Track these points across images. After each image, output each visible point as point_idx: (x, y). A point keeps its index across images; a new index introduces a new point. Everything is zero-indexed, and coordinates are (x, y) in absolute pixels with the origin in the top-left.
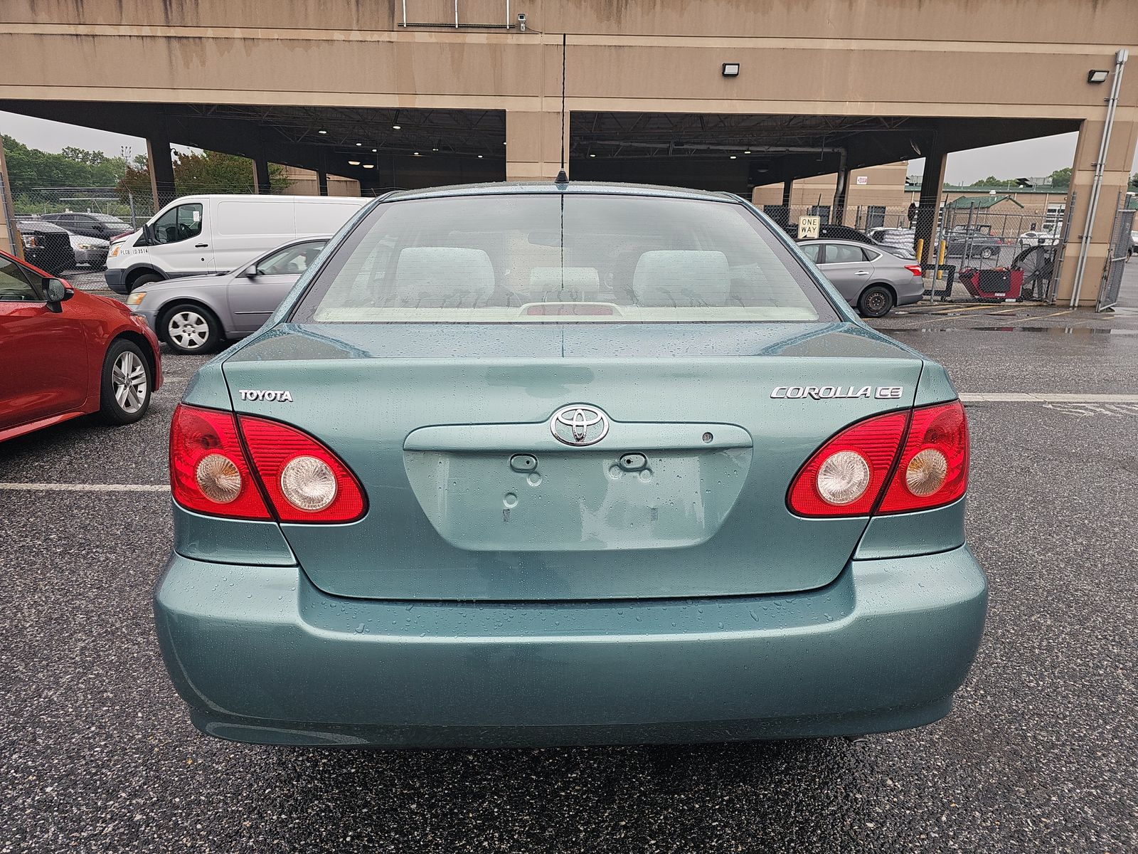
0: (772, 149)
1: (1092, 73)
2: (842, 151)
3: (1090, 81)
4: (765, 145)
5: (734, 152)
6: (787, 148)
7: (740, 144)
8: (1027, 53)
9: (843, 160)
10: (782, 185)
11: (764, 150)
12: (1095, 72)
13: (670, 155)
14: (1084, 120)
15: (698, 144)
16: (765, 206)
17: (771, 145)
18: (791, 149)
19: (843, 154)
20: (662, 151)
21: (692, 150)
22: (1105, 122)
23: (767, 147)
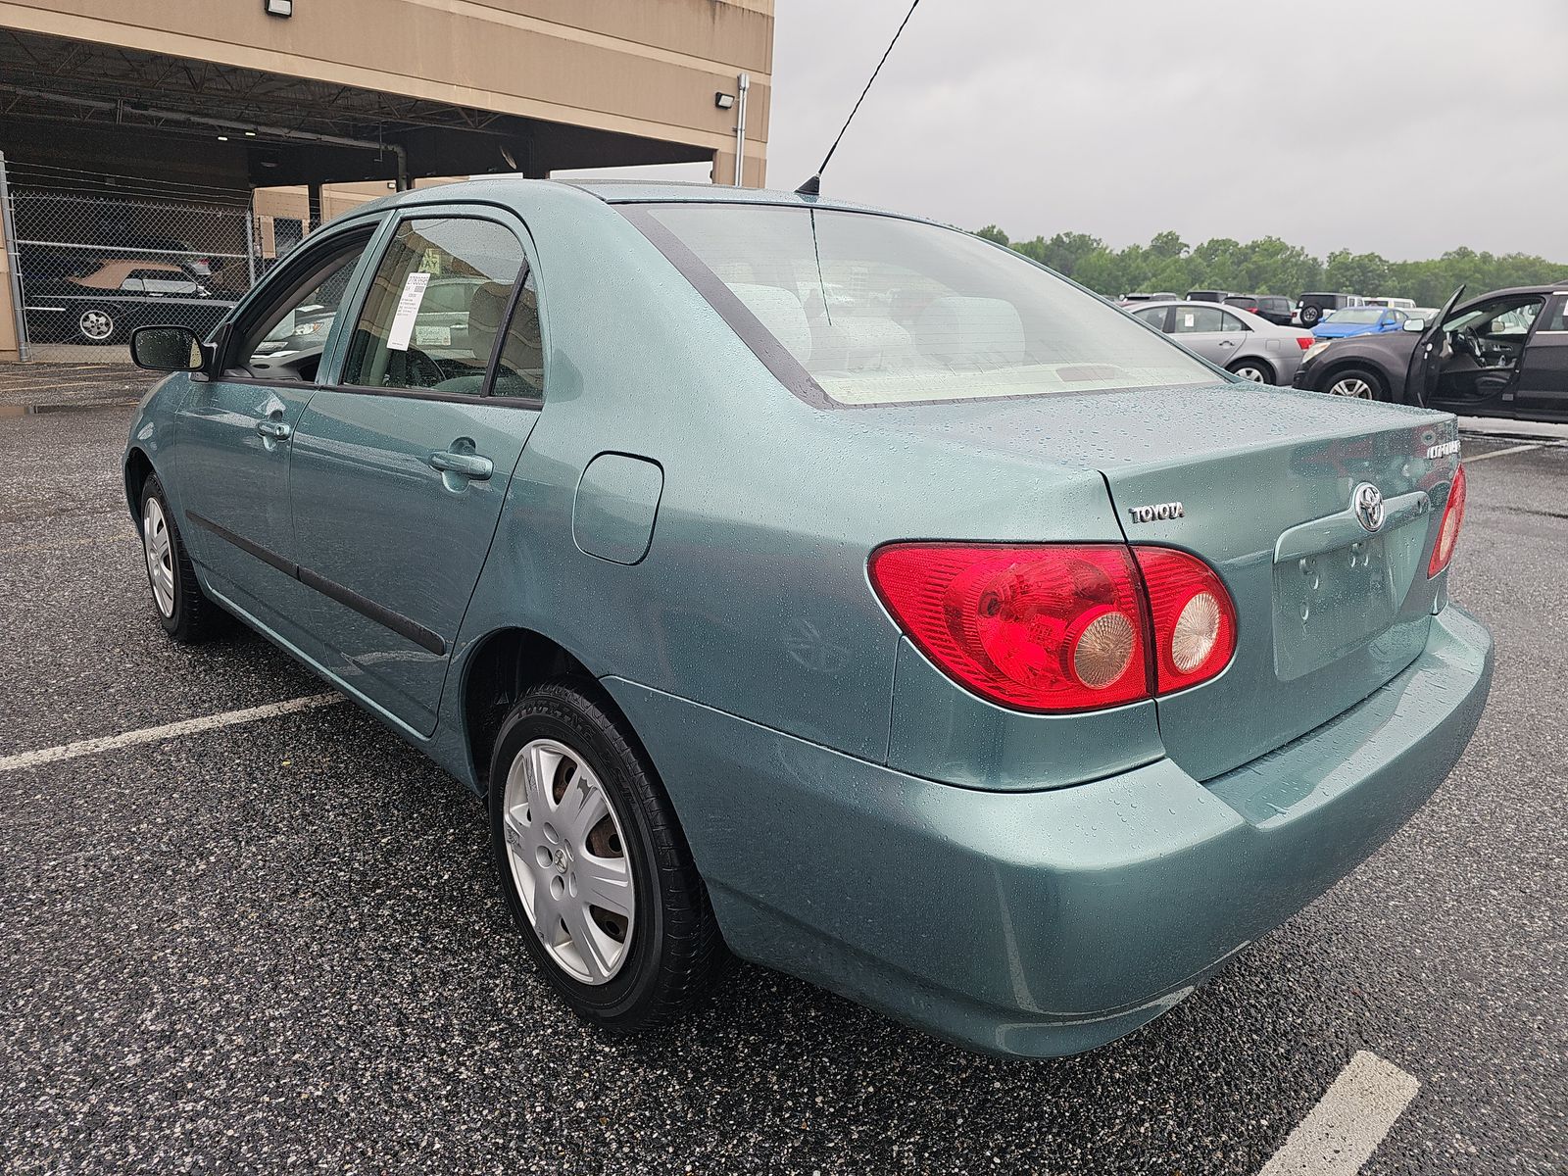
0: (295, 134)
1: (719, 96)
2: (398, 149)
3: (717, 105)
4: (284, 127)
5: (223, 130)
6: (319, 136)
7: (239, 119)
8: (653, 60)
9: (401, 162)
10: (304, 190)
11: (283, 134)
12: (722, 95)
13: (119, 121)
14: (716, 150)
15: (168, 110)
16: (275, 220)
17: (291, 128)
18: (325, 138)
19: (401, 155)
20: (100, 113)
21: (159, 119)
22: (736, 155)
23: (286, 131)
